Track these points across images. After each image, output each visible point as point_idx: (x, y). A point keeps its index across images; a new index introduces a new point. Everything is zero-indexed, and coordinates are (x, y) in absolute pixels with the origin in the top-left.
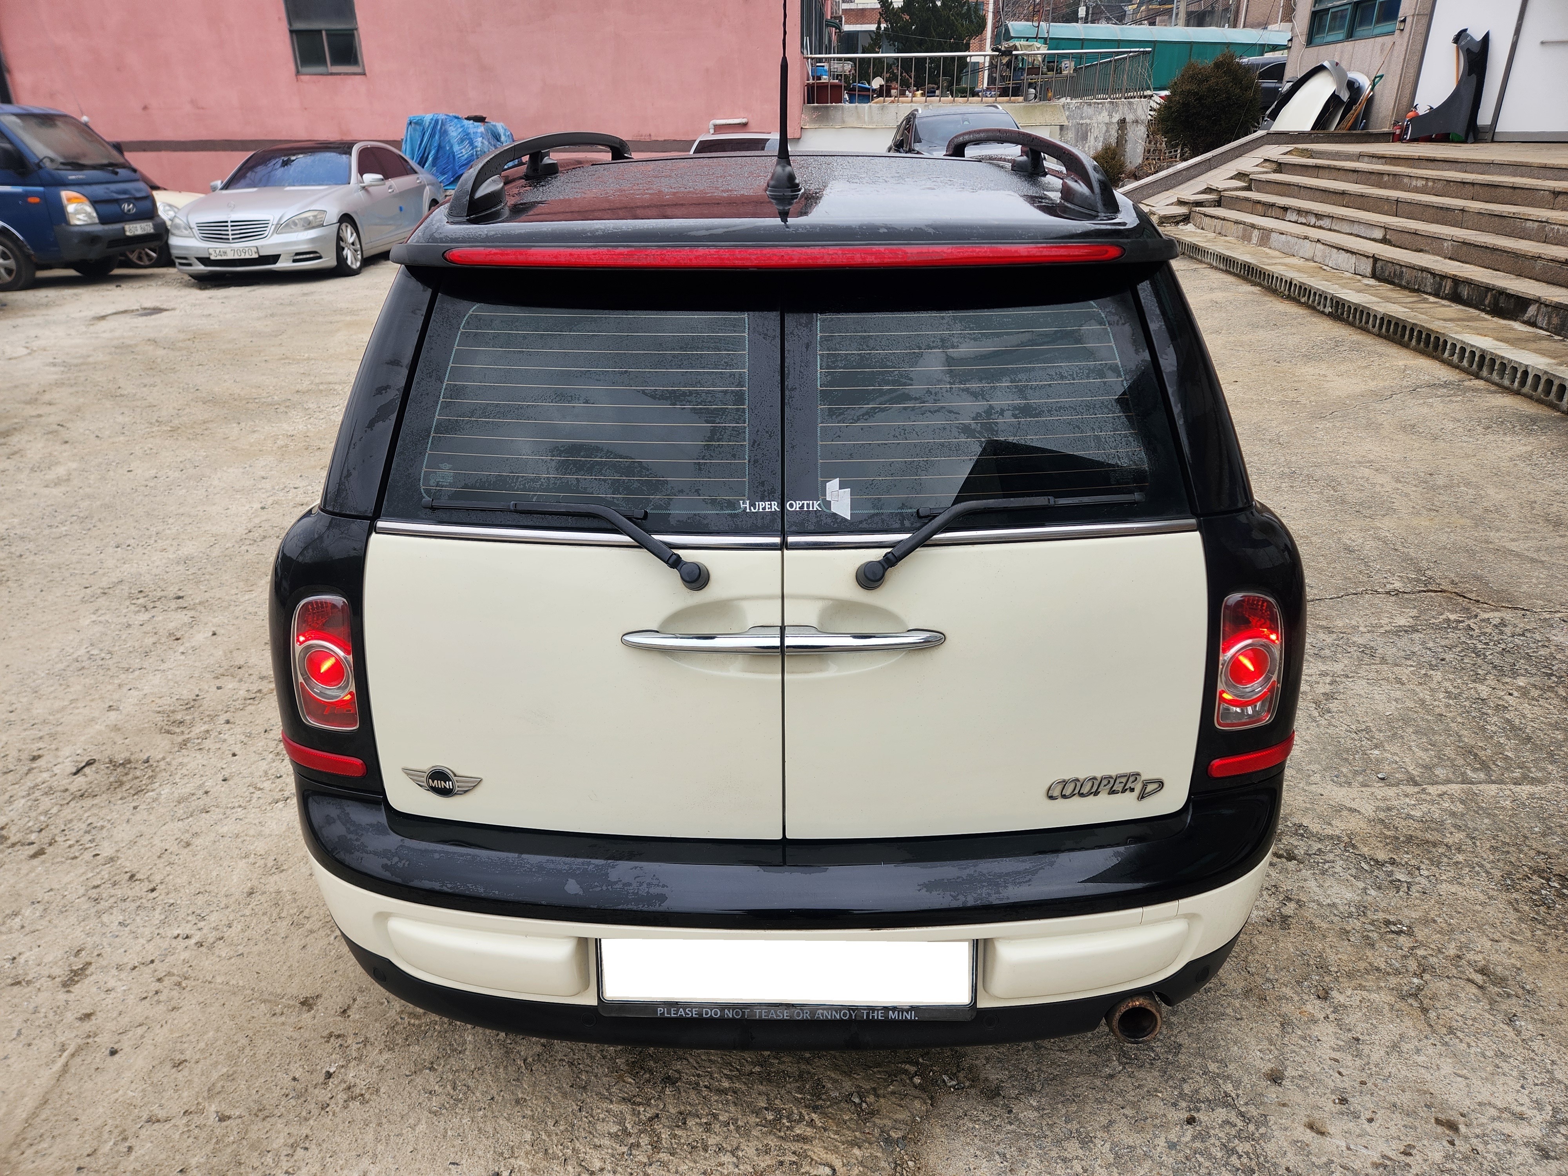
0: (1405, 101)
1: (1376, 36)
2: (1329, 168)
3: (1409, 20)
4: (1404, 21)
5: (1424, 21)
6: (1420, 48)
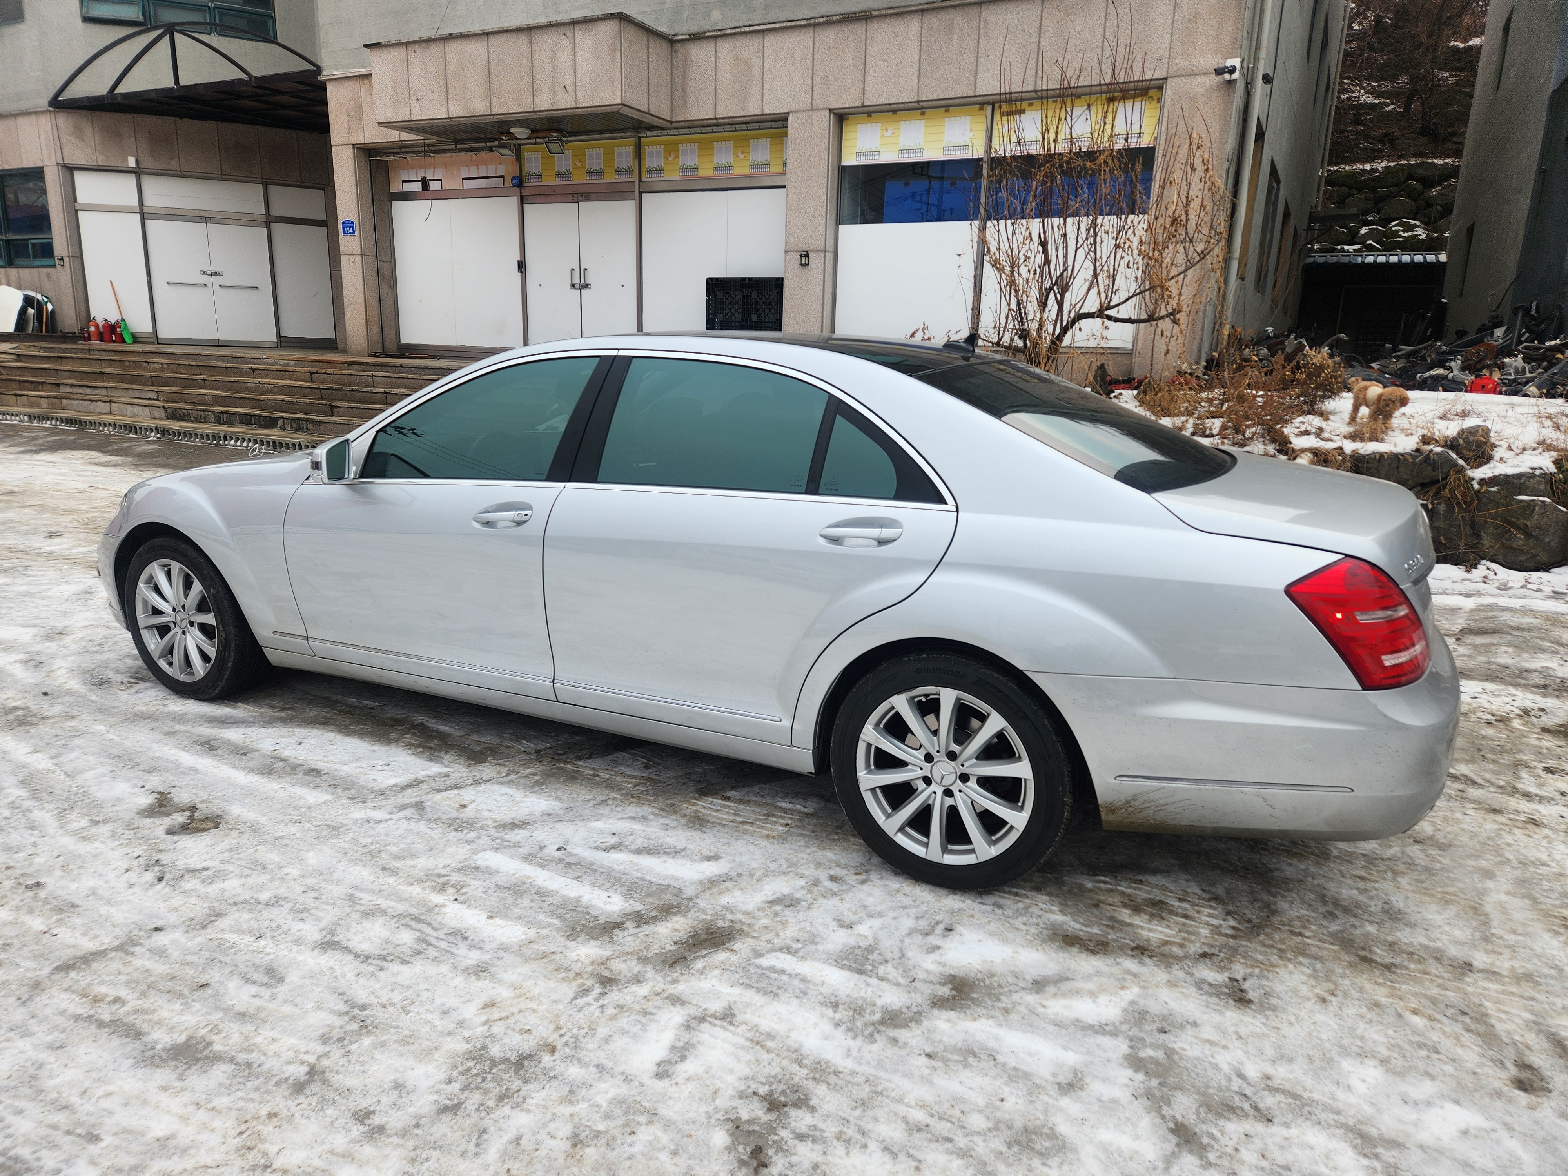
0: (83, 314)
1: (38, 267)
2: (71, 358)
3: (66, 259)
4: (62, 259)
5: (78, 261)
6: (81, 278)
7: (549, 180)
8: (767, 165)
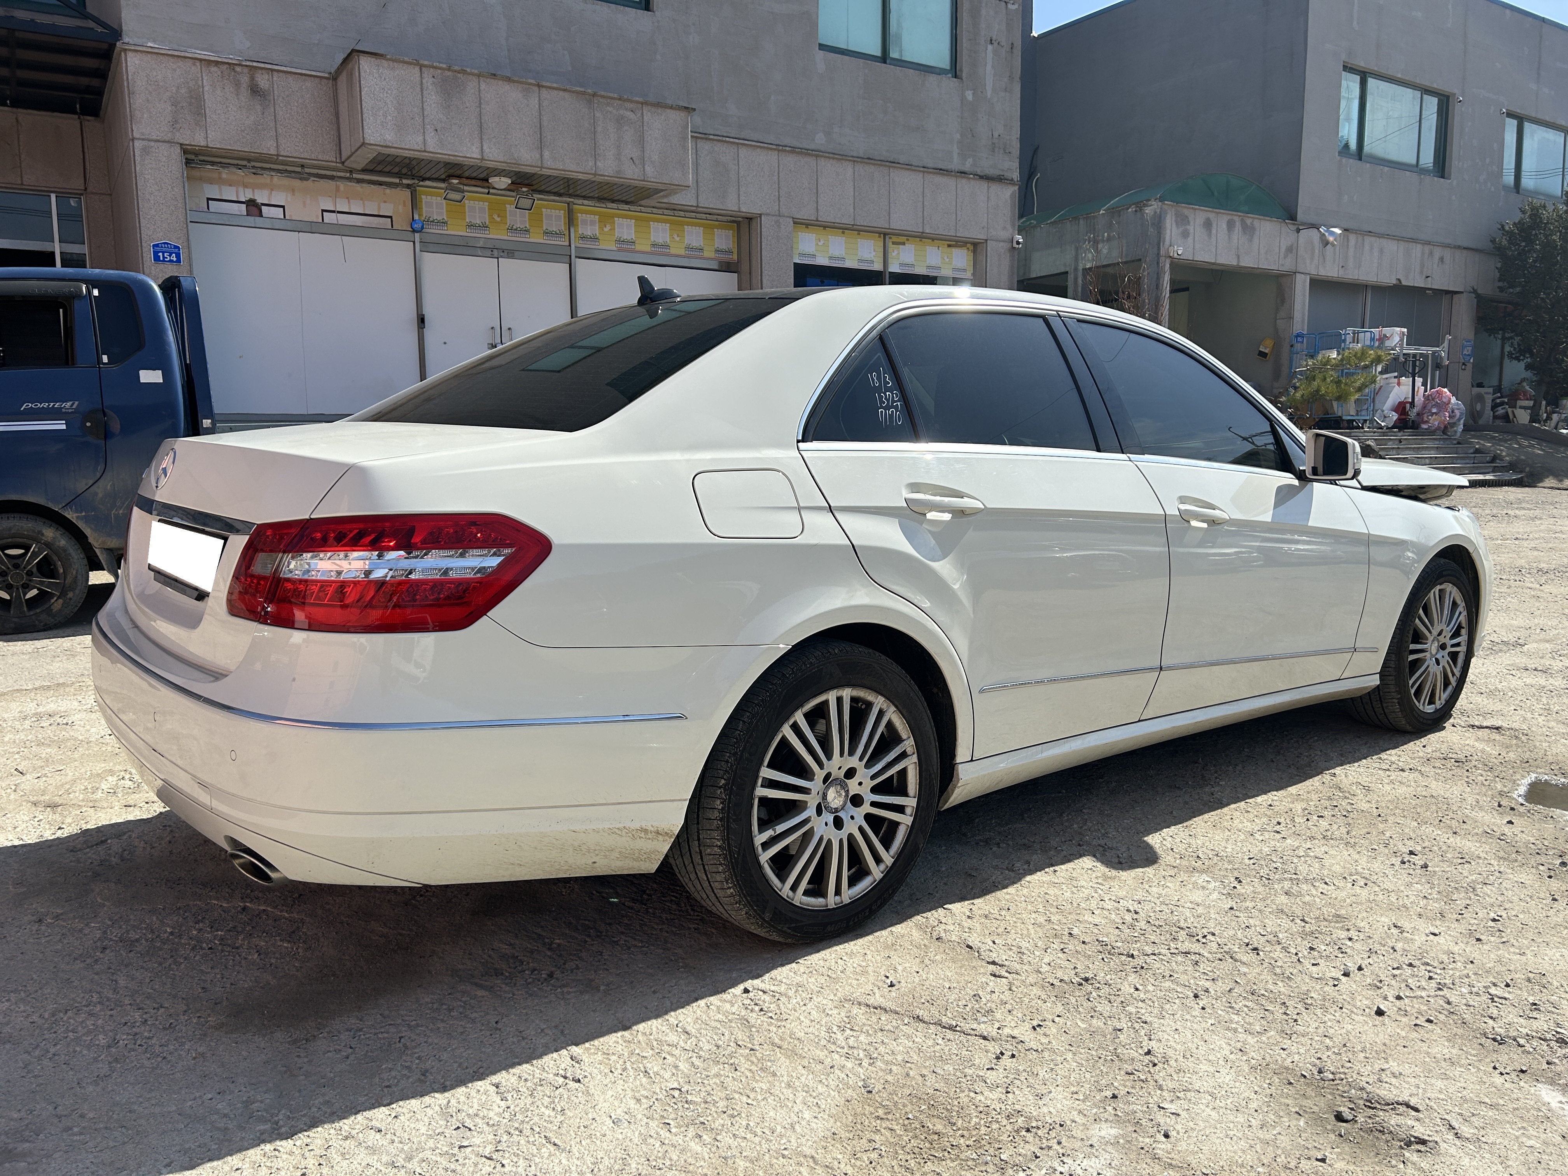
7: (456, 230)
8: (702, 250)
